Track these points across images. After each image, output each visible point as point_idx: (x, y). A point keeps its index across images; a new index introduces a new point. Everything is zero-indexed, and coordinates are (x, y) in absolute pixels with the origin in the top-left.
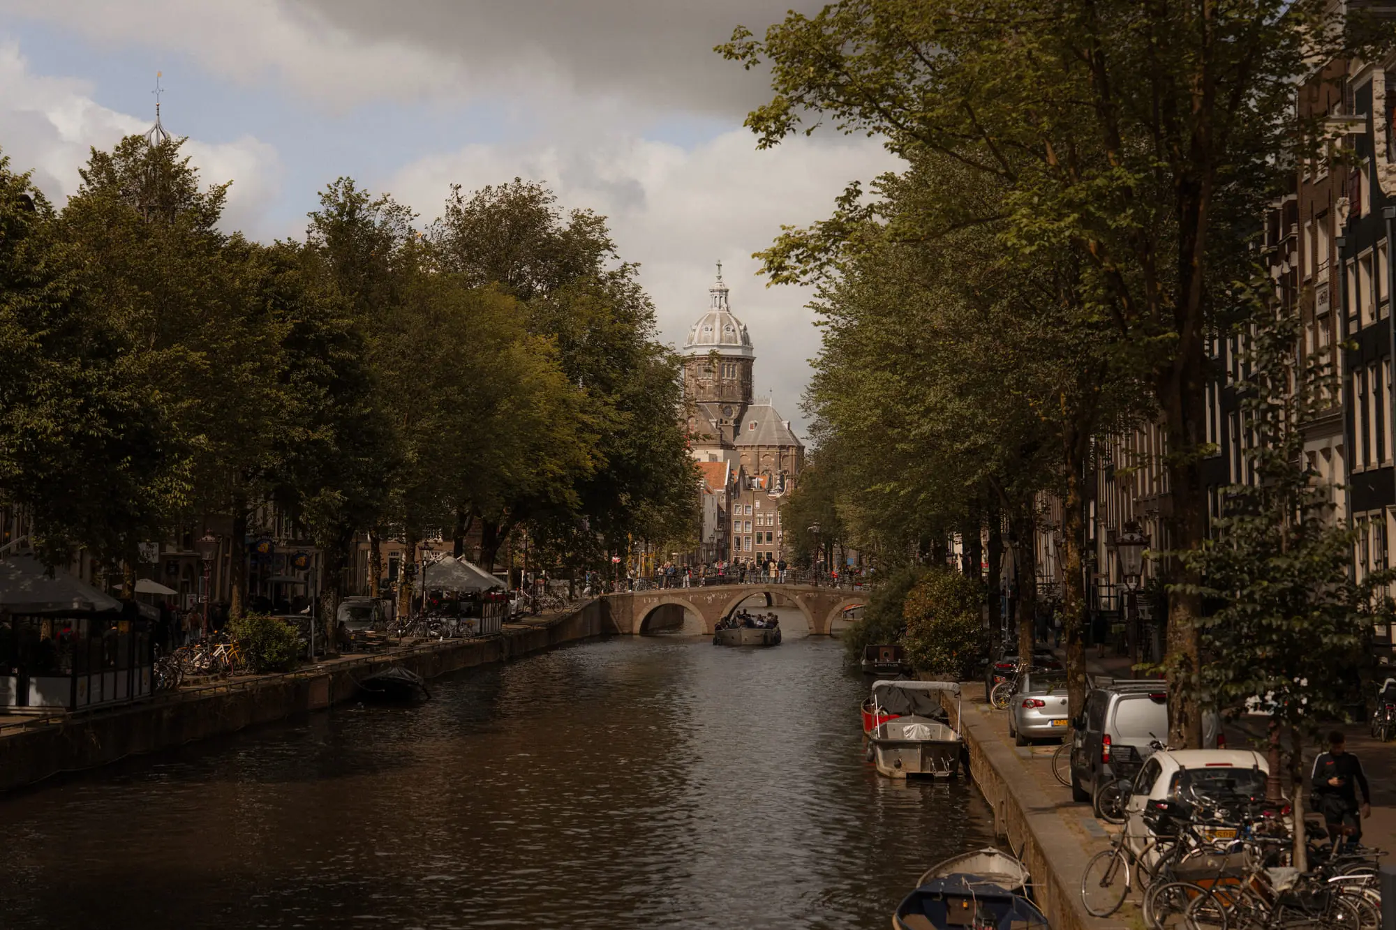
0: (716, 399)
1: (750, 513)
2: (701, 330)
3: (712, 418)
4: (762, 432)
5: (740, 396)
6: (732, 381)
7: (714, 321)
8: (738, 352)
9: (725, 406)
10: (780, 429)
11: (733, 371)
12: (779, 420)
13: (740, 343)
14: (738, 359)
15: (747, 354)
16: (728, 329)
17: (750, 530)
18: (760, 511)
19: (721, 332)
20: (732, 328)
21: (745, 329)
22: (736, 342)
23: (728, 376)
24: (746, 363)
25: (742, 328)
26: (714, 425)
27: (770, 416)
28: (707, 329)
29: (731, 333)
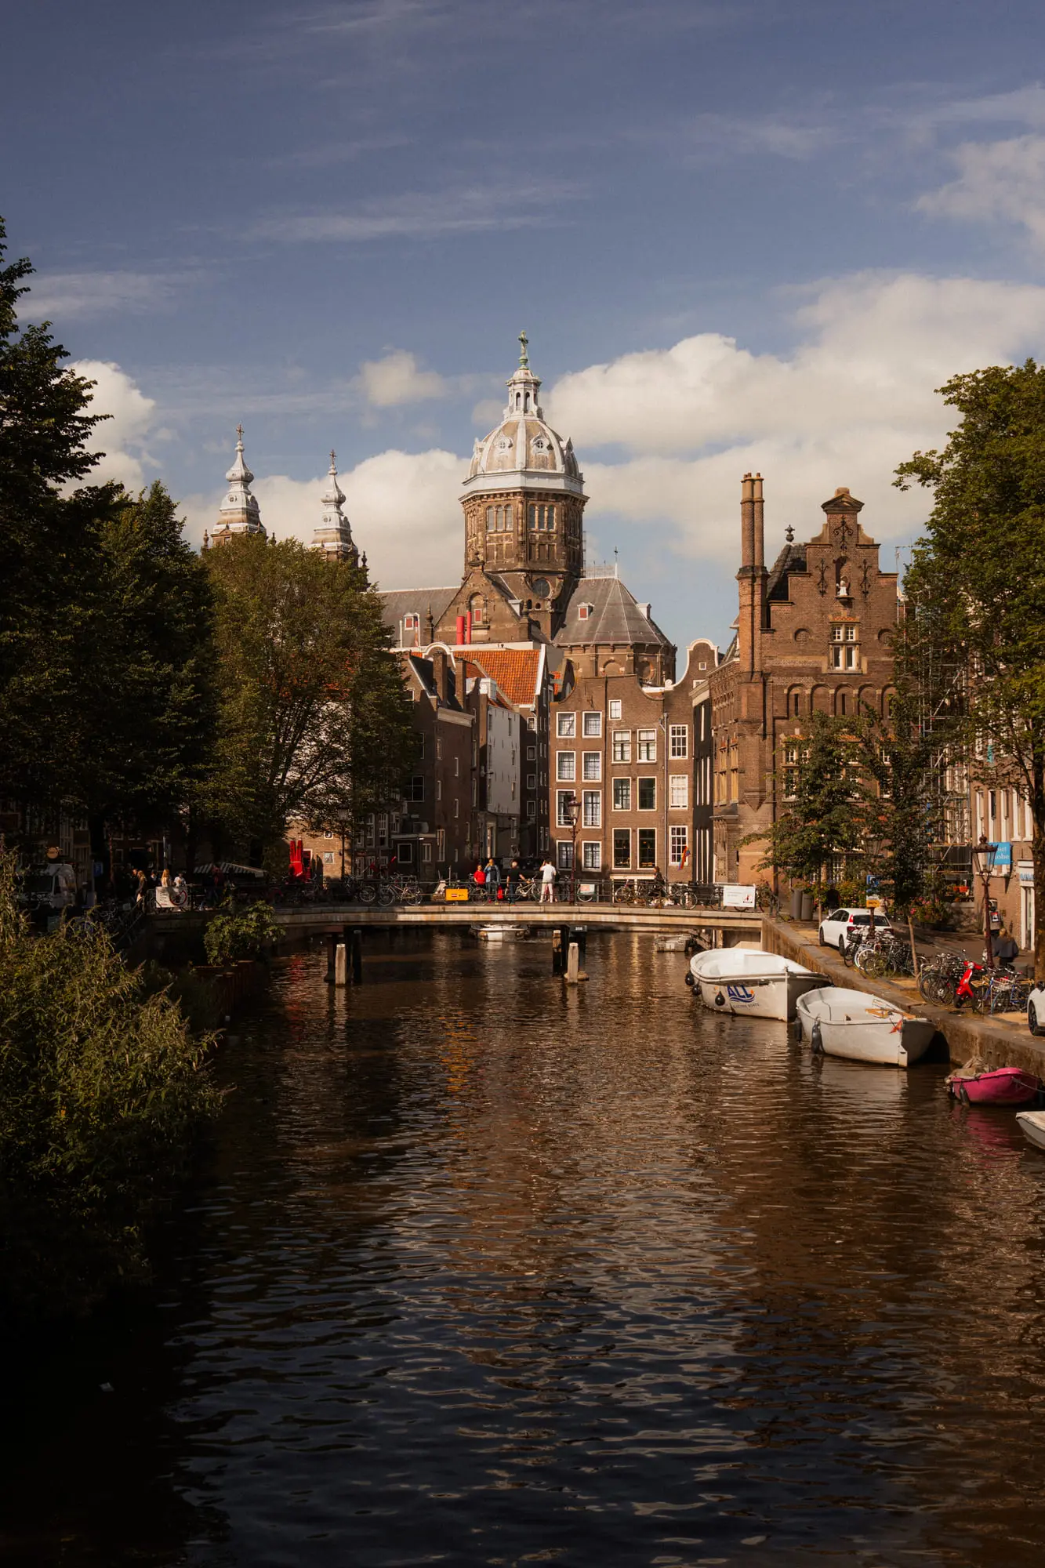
0: (520, 566)
1: (596, 730)
2: (493, 447)
3: (512, 598)
4: (601, 623)
5: (562, 561)
6: (548, 535)
7: (515, 431)
8: (559, 485)
9: (535, 578)
10: (634, 616)
11: (550, 518)
12: (631, 604)
13: (560, 468)
14: (557, 496)
15: (574, 487)
16: (539, 444)
17: (598, 775)
18: (622, 725)
19: (528, 449)
20: (546, 443)
21: (569, 447)
22: (554, 468)
23: (541, 525)
24: (572, 503)
25: (564, 444)
26: (517, 609)
27: (614, 594)
28: (502, 446)
29: (545, 452)
